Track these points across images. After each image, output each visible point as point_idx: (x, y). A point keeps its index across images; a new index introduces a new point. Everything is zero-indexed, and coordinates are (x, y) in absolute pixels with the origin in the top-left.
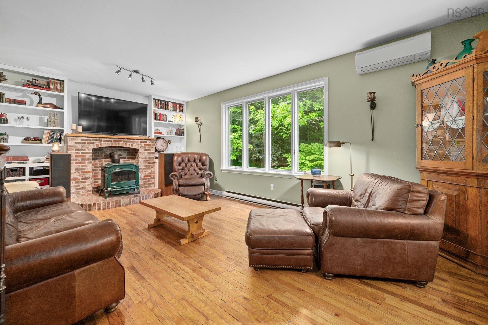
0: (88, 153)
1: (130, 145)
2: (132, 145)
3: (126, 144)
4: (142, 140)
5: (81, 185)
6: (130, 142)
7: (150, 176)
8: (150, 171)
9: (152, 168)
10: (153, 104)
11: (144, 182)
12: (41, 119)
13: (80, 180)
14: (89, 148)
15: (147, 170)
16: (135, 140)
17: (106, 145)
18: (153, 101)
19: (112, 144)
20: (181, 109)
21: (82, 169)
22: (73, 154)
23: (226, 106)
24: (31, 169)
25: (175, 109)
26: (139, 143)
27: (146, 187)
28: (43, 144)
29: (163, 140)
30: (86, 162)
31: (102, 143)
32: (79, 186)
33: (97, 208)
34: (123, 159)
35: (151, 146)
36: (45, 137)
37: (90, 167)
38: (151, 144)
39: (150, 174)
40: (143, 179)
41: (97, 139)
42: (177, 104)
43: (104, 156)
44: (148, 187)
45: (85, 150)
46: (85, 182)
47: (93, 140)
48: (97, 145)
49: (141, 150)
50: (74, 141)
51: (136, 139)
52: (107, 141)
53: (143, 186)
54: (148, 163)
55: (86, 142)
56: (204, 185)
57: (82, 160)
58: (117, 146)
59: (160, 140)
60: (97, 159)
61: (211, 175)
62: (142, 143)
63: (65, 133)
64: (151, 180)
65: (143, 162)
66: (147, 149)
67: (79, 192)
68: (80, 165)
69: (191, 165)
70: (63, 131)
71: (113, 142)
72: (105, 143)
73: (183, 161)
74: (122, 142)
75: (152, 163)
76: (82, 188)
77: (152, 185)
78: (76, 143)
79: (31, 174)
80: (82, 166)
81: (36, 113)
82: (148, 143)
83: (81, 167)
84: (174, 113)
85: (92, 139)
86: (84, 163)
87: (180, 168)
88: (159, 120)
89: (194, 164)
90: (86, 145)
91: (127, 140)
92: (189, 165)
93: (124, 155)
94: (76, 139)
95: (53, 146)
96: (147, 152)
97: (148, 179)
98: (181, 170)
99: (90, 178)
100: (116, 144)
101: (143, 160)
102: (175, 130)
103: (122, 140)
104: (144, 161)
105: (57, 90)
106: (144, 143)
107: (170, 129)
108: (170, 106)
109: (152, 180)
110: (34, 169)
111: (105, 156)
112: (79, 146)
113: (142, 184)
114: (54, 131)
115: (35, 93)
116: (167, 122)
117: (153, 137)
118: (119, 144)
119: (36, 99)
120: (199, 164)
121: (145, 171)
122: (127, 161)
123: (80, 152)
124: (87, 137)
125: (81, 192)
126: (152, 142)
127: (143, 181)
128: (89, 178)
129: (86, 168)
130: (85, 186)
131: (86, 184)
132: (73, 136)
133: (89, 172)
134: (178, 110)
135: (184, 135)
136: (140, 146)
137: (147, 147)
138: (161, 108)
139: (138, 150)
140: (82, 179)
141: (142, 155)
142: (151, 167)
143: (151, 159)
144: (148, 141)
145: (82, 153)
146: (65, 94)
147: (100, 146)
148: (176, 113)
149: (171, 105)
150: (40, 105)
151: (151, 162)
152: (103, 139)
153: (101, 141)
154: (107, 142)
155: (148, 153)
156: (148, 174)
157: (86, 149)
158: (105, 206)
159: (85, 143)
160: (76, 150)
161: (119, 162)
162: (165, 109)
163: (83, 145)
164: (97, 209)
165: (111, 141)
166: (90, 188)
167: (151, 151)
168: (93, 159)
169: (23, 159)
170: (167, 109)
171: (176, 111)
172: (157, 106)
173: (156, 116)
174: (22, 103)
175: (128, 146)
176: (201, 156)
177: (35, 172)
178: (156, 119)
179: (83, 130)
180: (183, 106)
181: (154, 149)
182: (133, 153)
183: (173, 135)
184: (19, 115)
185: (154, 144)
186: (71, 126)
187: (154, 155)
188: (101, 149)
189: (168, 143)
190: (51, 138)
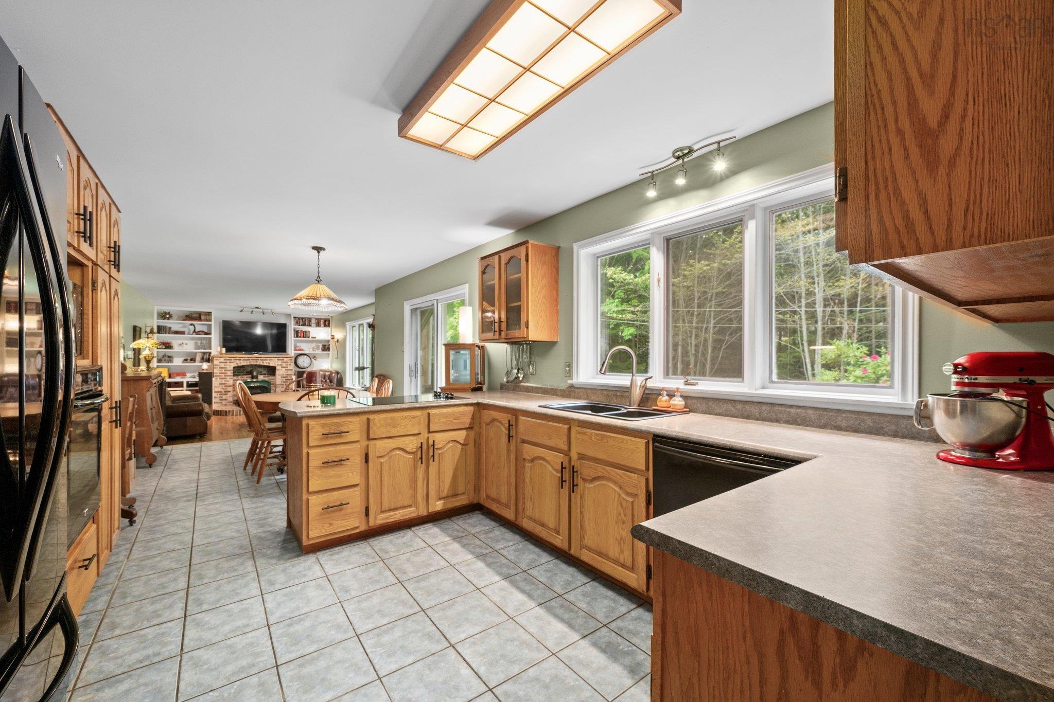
0: (229, 370)
1: (267, 362)
2: (269, 363)
3: (263, 362)
4: (280, 357)
5: (224, 397)
6: (267, 360)
10: (293, 322)
12: (196, 343)
13: (223, 394)
14: (230, 366)
16: (272, 358)
17: (245, 364)
18: (292, 318)
19: (250, 362)
20: (327, 323)
21: (225, 384)
22: (217, 371)
24: (188, 382)
25: (318, 325)
26: (276, 361)
28: (197, 364)
29: (306, 356)
30: (228, 377)
31: (241, 361)
32: (222, 397)
34: (263, 375)
35: (289, 363)
36: (198, 358)
37: (231, 383)
38: (289, 361)
41: (237, 358)
42: (321, 319)
43: (244, 372)
47: (234, 360)
48: (237, 364)
49: (277, 368)
50: (218, 361)
54: (286, 380)
55: (228, 361)
57: (224, 376)
58: (255, 364)
59: (302, 356)
60: (240, 375)
62: (279, 361)
63: (212, 355)
65: (280, 378)
67: (222, 402)
70: (210, 353)
74: (259, 361)
78: (220, 362)
80: (225, 381)
81: (192, 339)
82: (284, 361)
83: (223, 382)
84: (319, 329)
85: (233, 358)
86: (226, 379)
88: (300, 337)
90: (228, 364)
91: (264, 358)
93: (265, 372)
94: (219, 359)
95: (202, 365)
96: (284, 369)
100: (253, 363)
101: (280, 376)
102: (321, 346)
103: (259, 358)
104: (282, 377)
105: (207, 320)
106: (281, 361)
107: (314, 345)
110: (190, 382)
111: (247, 372)
112: (222, 365)
114: (204, 353)
115: (191, 325)
116: (310, 339)
117: (293, 355)
118: (256, 362)
119: (192, 328)
120: (328, 381)
121: (282, 387)
123: (223, 369)
124: (229, 357)
125: (224, 402)
126: (290, 359)
128: (230, 392)
129: (227, 382)
130: (227, 398)
131: (227, 396)
132: (217, 357)
133: (230, 386)
134: (322, 325)
135: (329, 351)
136: (277, 363)
137: (284, 365)
138: (303, 325)
139: (275, 367)
140: (225, 392)
141: (280, 372)
143: (289, 376)
144: (285, 359)
145: (225, 370)
146: (213, 323)
147: (239, 365)
148: (321, 328)
149: (313, 321)
150: (193, 333)
151: (288, 378)
152: (242, 358)
153: (240, 360)
154: (245, 361)
155: (286, 370)
157: (228, 367)
159: (226, 362)
160: (219, 368)
161: (257, 378)
162: (307, 326)
163: (225, 364)
164: (231, 415)
165: (249, 360)
166: (231, 399)
167: (289, 368)
168: (234, 375)
169: (183, 375)
170: (310, 325)
171: (320, 326)
172: (297, 323)
173: (297, 334)
174: (183, 333)
175: (265, 364)
176: (331, 373)
177: (190, 385)
178: (297, 337)
179: (227, 351)
180: (329, 321)
181: (292, 366)
182: (272, 370)
183: (319, 352)
184: (180, 342)
185: (293, 361)
186: (216, 348)
187: (292, 373)
188: (243, 367)
189: (313, 360)
190: (202, 358)
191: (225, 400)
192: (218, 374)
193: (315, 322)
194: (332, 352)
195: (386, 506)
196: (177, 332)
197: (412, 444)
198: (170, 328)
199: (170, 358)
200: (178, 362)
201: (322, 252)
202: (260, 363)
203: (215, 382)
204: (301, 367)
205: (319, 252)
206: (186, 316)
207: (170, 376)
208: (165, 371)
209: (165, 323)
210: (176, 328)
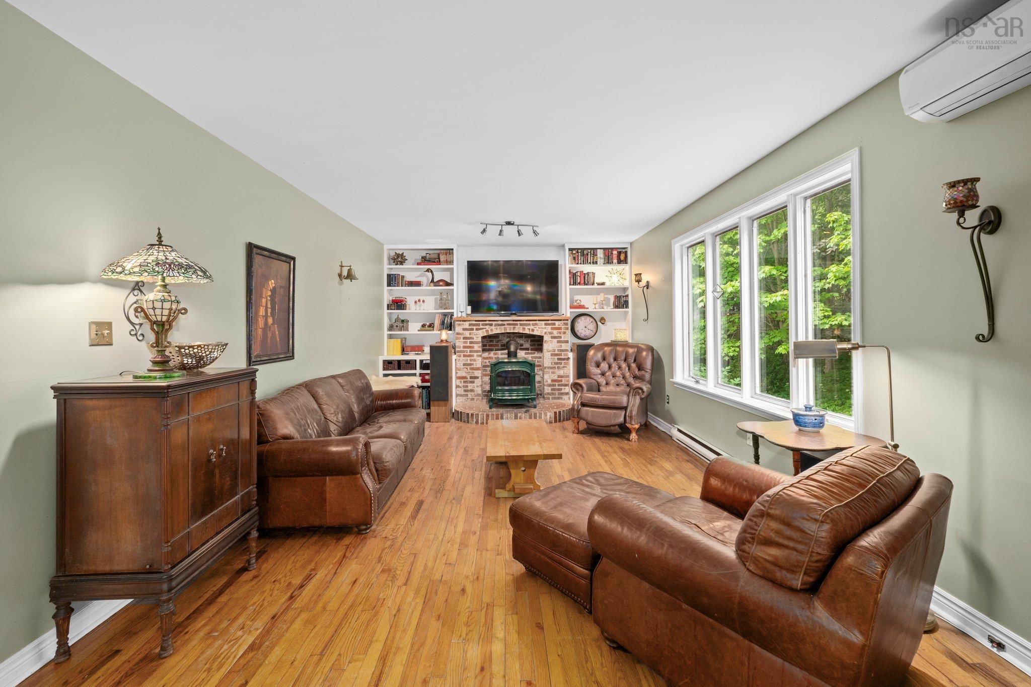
0: (476, 343)
1: (529, 329)
2: (533, 330)
3: (524, 329)
4: (548, 320)
5: (470, 386)
6: (529, 325)
7: (561, 381)
8: (561, 372)
9: (564, 367)
10: (568, 258)
11: (552, 390)
12: (436, 300)
13: (469, 379)
14: (478, 335)
15: (556, 370)
16: (537, 322)
17: (498, 331)
18: (567, 251)
19: (505, 329)
20: (622, 258)
21: (470, 364)
22: (459, 344)
23: (682, 246)
24: (421, 361)
25: (608, 261)
26: (544, 326)
27: (555, 398)
28: (436, 332)
29: (588, 318)
30: (475, 354)
31: (493, 327)
32: (467, 386)
33: (475, 420)
34: (524, 352)
35: (563, 331)
36: (437, 323)
37: (478, 363)
38: (563, 327)
39: (562, 377)
40: (550, 385)
41: (487, 322)
42: (612, 249)
43: (500, 346)
44: (559, 398)
45: (473, 339)
46: (473, 382)
47: (483, 325)
48: (487, 331)
49: (545, 338)
50: (462, 327)
51: (539, 320)
52: (499, 325)
53: (551, 397)
54: (559, 359)
55: (475, 327)
56: (625, 408)
57: (470, 352)
58: (512, 331)
59: (583, 318)
60: (492, 350)
61: (643, 392)
62: (548, 326)
63: (455, 316)
64: (563, 387)
65: (550, 357)
66: (556, 335)
67: (467, 395)
68: (469, 358)
69: (620, 368)
70: (452, 315)
71: (506, 326)
72: (497, 329)
73: (604, 358)
74: (519, 326)
75: (564, 359)
76: (471, 390)
77: (565, 397)
78: (464, 329)
79: (420, 369)
80: (471, 360)
81: (432, 293)
82: (556, 326)
83: (469, 362)
84: (609, 267)
85: (481, 323)
86: (472, 356)
87: (598, 371)
88: (580, 284)
89: (624, 365)
90: (474, 331)
91: (525, 322)
92: (614, 365)
93: (527, 345)
94: (463, 324)
95: (441, 334)
96: (556, 340)
97: (559, 385)
98: (600, 376)
99: (480, 378)
100: (510, 330)
101: (550, 353)
102: (612, 299)
103: (518, 322)
104: (552, 355)
105: (447, 263)
106: (550, 327)
107: (601, 297)
108: (598, 256)
109: (565, 389)
110: (424, 362)
111: (502, 346)
112: (467, 334)
113: (548, 394)
114: (445, 315)
115: (428, 270)
116: (596, 286)
117: (569, 315)
118: (514, 328)
119: (430, 276)
120: (634, 365)
121: (553, 373)
122: (531, 353)
123: (468, 341)
124: (476, 321)
125: (470, 395)
126: (564, 323)
127: (550, 388)
128: (477, 378)
129: (475, 362)
130: (474, 387)
131: (475, 385)
132: (461, 321)
133: (478, 369)
134: (615, 261)
135: (627, 307)
136: (545, 330)
137: (555, 333)
138: (584, 262)
139: (542, 337)
140: (471, 378)
141: (549, 345)
142: (562, 366)
143: (563, 353)
144: (557, 323)
145: (471, 343)
146: (455, 266)
147: (490, 333)
148: (612, 267)
149: (600, 254)
150: (432, 284)
151: (563, 357)
152: (494, 323)
153: (491, 325)
154: (498, 327)
155: (558, 342)
156: (559, 376)
157: (475, 338)
158: (484, 419)
159: (472, 329)
160: (464, 338)
161: (515, 356)
162: (590, 263)
163: (471, 332)
164: (474, 422)
165: (504, 325)
166: (479, 391)
167: (562, 339)
168: (484, 350)
169: (419, 349)
170: (595, 263)
171: (612, 263)
172: (575, 260)
173: (574, 278)
174: (418, 284)
175: (527, 332)
176: (639, 350)
177: (424, 366)
178: (575, 283)
179: (473, 311)
180: (626, 253)
181: (568, 336)
182: (537, 343)
183: (609, 309)
184: (416, 298)
185: (569, 326)
186: (460, 307)
187: (568, 346)
188: (496, 336)
189: (599, 324)
190: (443, 323)
191: (472, 391)
192: (462, 349)
193: (602, 256)
194: (633, 309)
196: (412, 284)
199: (403, 324)
200: (414, 328)
202: (519, 329)
203: (456, 362)
204: (582, 336)
206: (422, 258)
207: (404, 351)
208: (397, 344)
209: (397, 270)
210: (410, 277)
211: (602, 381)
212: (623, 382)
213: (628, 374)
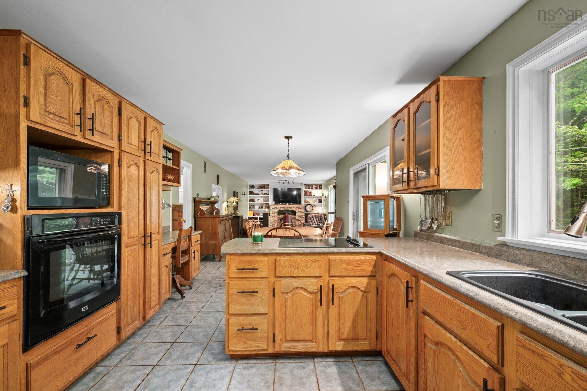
0: (276, 212)
1: (292, 209)
4: (298, 206)
5: (274, 225)
6: (292, 207)
10: (304, 187)
12: (264, 199)
14: (277, 210)
16: (294, 206)
17: (283, 209)
18: (304, 185)
20: (321, 187)
22: (271, 213)
24: (260, 218)
25: (316, 188)
26: (296, 208)
28: (264, 209)
29: (310, 205)
30: (276, 216)
34: (290, 215)
35: (302, 209)
36: (264, 206)
37: (277, 219)
41: (279, 206)
42: (317, 185)
43: (283, 214)
48: (279, 209)
49: (297, 211)
52: (283, 207)
55: (276, 208)
57: (274, 215)
59: (308, 205)
60: (281, 215)
63: (269, 205)
70: (269, 204)
73: (312, 217)
75: (302, 218)
79: (260, 220)
81: (263, 197)
83: (274, 218)
84: (316, 190)
85: (277, 206)
88: (308, 195)
89: (317, 219)
92: (315, 219)
93: (291, 213)
94: (272, 207)
100: (286, 209)
102: (318, 199)
103: (289, 207)
104: (298, 216)
105: (267, 188)
106: (298, 208)
107: (314, 199)
112: (273, 210)
114: (266, 204)
115: (262, 190)
116: (312, 196)
117: (304, 205)
119: (262, 192)
120: (320, 219)
126: (302, 207)
133: (276, 220)
134: (318, 188)
135: (322, 202)
137: (300, 210)
138: (309, 189)
141: (298, 214)
143: (302, 216)
144: (300, 207)
145: (274, 212)
146: (270, 189)
149: (314, 186)
150: (262, 194)
153: (281, 207)
155: (301, 213)
165: (285, 207)
168: (278, 215)
169: (258, 214)
170: (312, 189)
172: (306, 188)
173: (306, 193)
174: (258, 194)
176: (321, 215)
177: (261, 219)
178: (306, 195)
179: (275, 203)
181: (303, 211)
182: (294, 213)
183: (317, 203)
184: (258, 199)
185: (304, 208)
186: (271, 202)
187: (303, 214)
188: (282, 211)
189: (314, 207)
190: (266, 206)
194: (323, 203)
195: (289, 337)
196: (256, 194)
197: (313, 285)
198: (254, 192)
199: (253, 206)
200: (257, 208)
201: (290, 140)
202: (289, 209)
203: (270, 218)
204: (308, 211)
205: (288, 140)
206: (260, 186)
207: (254, 215)
208: (252, 212)
209: (252, 190)
210: (256, 192)
211: (311, 223)
212: (317, 224)
213: (318, 222)
